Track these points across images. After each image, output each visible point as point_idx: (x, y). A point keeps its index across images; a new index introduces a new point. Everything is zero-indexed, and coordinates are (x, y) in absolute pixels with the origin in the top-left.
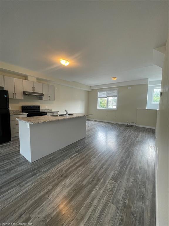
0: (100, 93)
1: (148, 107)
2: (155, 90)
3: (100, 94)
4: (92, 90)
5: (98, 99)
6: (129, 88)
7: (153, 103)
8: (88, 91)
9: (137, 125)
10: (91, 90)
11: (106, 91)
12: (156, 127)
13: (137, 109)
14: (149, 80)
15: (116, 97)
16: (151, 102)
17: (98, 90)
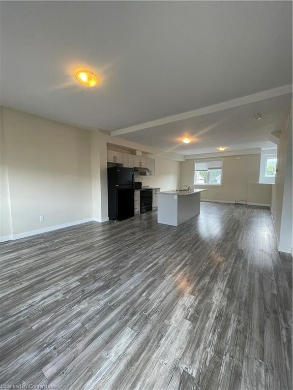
0: (198, 164)
1: (262, 181)
2: (269, 161)
3: (198, 166)
4: (187, 160)
5: (195, 172)
6: (237, 158)
7: (266, 176)
8: (181, 162)
9: (248, 204)
10: (185, 161)
11: (206, 162)
12: (271, 204)
13: (248, 184)
14: (262, 149)
15: (221, 170)
16: (264, 174)
17: (195, 161)
